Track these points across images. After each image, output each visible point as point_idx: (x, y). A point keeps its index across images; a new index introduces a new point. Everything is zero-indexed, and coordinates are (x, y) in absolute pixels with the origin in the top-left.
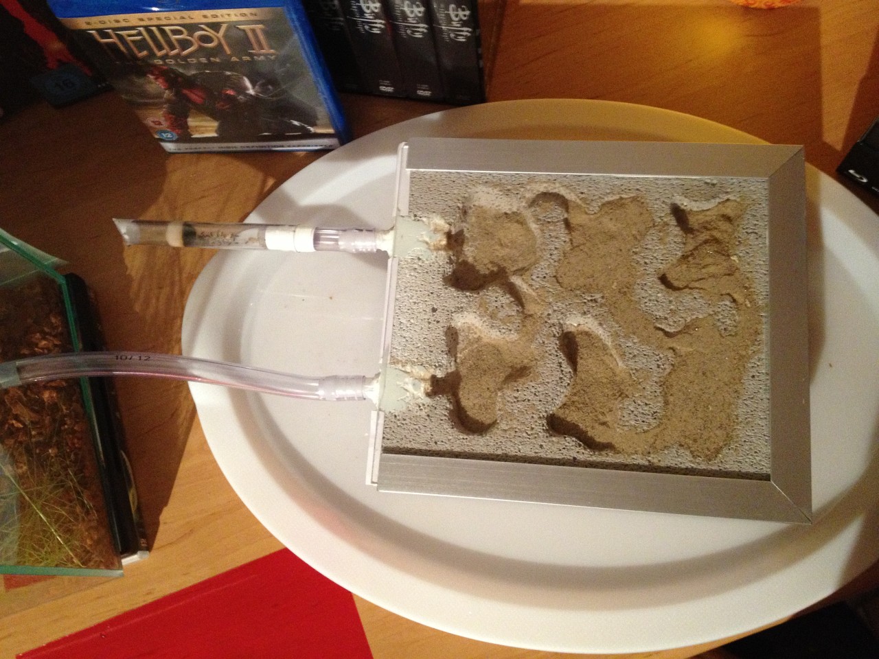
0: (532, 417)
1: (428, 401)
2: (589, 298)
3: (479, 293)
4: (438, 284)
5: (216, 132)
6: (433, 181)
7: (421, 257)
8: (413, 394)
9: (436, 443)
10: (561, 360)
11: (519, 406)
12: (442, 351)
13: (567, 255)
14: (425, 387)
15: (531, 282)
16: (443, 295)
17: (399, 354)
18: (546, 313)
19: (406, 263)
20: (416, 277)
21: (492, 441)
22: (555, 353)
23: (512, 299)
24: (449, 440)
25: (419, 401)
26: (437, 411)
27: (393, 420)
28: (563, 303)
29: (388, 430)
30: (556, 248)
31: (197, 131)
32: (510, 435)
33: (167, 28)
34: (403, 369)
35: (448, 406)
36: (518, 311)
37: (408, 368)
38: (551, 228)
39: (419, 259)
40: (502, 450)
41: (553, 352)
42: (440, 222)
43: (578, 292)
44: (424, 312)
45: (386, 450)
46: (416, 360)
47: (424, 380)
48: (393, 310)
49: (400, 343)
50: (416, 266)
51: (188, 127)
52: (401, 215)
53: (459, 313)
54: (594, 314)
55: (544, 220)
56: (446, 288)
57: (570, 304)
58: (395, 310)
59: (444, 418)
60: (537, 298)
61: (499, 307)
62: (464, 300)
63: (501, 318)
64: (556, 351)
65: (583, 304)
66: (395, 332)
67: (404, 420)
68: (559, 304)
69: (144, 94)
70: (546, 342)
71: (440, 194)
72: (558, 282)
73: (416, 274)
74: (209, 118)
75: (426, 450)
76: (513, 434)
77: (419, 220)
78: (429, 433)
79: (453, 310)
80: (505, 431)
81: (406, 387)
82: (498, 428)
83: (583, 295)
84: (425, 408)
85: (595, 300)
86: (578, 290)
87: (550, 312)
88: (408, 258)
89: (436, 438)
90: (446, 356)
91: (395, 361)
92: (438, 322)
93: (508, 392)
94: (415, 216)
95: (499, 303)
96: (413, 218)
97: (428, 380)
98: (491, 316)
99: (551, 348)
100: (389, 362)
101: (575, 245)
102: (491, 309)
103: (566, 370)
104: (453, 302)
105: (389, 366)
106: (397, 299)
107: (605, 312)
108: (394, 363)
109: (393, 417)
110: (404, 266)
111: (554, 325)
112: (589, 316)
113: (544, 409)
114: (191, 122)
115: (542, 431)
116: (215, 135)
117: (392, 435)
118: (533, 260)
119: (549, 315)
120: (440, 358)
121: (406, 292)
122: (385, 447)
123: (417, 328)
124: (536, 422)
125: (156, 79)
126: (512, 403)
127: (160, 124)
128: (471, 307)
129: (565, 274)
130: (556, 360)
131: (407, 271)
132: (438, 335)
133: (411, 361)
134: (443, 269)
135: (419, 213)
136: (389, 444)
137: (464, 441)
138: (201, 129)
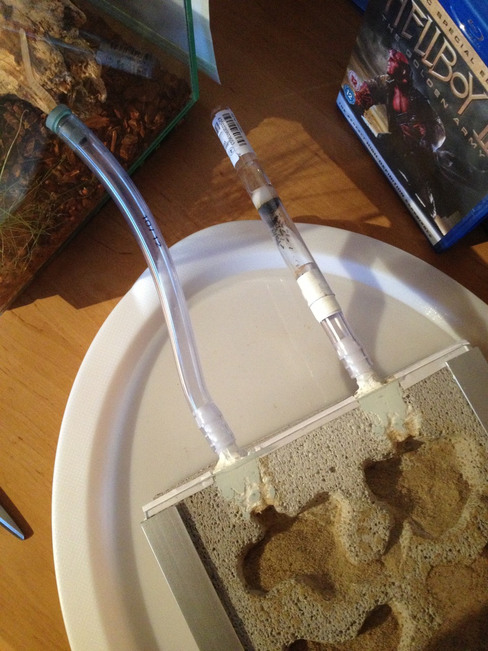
0: (290, 627)
1: (247, 517)
2: (431, 613)
3: (373, 503)
4: (358, 458)
5: (379, 134)
6: (451, 393)
7: (373, 426)
8: (245, 499)
9: (214, 549)
10: (357, 621)
11: (292, 608)
12: (299, 502)
13: (459, 566)
14: (257, 505)
15: (413, 547)
16: (351, 469)
17: (273, 462)
18: (393, 580)
19: (359, 415)
20: (352, 432)
21: (246, 603)
22: (361, 613)
23: (387, 539)
24: (224, 561)
25: (242, 510)
26: (243, 533)
27: (212, 495)
28: (412, 591)
29: (200, 496)
30: (459, 551)
31: (369, 118)
32: (261, 616)
33: (446, 43)
34: (262, 475)
35: (254, 540)
36: (379, 551)
37: (266, 480)
38: (476, 535)
39: (370, 425)
40: (244, 617)
41: (362, 609)
42: (417, 423)
43: (431, 599)
44: (324, 461)
45: (181, 507)
46: (277, 481)
47: (264, 500)
48: (309, 431)
49: (284, 456)
50: (362, 427)
51: (367, 109)
52: (401, 383)
53: (344, 495)
54: (419, 627)
55: (479, 523)
56: (359, 468)
57: (415, 597)
58: (311, 432)
59: (240, 542)
60: (401, 561)
61: (372, 531)
62: (358, 494)
63: (364, 540)
64: (364, 612)
65: (422, 610)
66: (291, 445)
67: (218, 506)
68: (409, 588)
69: (371, 56)
70: (366, 597)
71: (443, 408)
72: (429, 574)
73: (355, 431)
74: (387, 122)
75: (202, 544)
76: (263, 618)
77: (406, 402)
78: (219, 537)
79: (343, 488)
80: (262, 609)
81: (248, 488)
82: (260, 601)
83: (430, 605)
84: (239, 519)
85: (433, 618)
86: (433, 598)
87: (397, 584)
88: (365, 414)
89: (218, 547)
90: (297, 508)
91: (264, 462)
92: (324, 480)
93: (299, 590)
94: (408, 396)
95: (376, 529)
96: (404, 396)
97: (266, 504)
98: (359, 529)
99: (363, 605)
100: (261, 457)
101: (473, 566)
102: (365, 524)
103: (351, 632)
104: (350, 483)
105: (257, 459)
106: (321, 428)
107: (427, 636)
108: (263, 463)
109: (214, 494)
110: (355, 415)
111: (387, 594)
112: (415, 623)
113: (303, 634)
114: (374, 109)
115: (282, 644)
116: (376, 135)
117: (197, 503)
118: (435, 535)
119: (393, 584)
120: (292, 504)
121: (333, 432)
122: (184, 504)
123: (306, 464)
124: (287, 633)
125: (391, 60)
126: (291, 599)
127: (355, 83)
128: (356, 504)
129: (439, 576)
130: (355, 618)
131: (352, 421)
132: (312, 489)
133: (274, 477)
134: (375, 454)
135: (412, 399)
136: (189, 505)
137: (231, 576)
138: (374, 121)
